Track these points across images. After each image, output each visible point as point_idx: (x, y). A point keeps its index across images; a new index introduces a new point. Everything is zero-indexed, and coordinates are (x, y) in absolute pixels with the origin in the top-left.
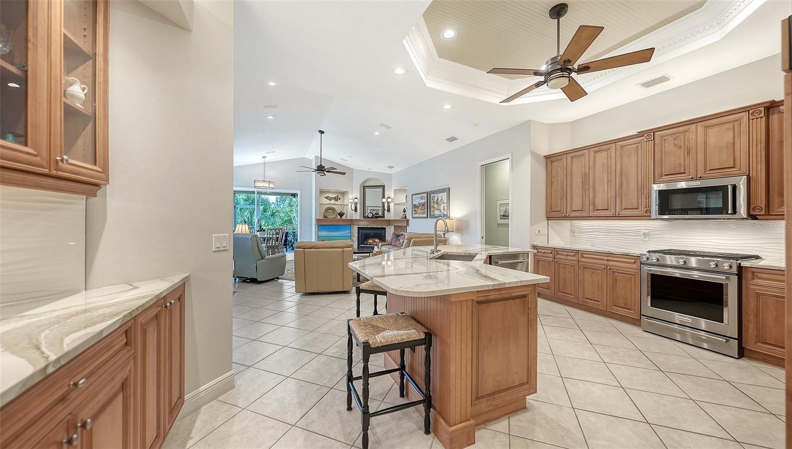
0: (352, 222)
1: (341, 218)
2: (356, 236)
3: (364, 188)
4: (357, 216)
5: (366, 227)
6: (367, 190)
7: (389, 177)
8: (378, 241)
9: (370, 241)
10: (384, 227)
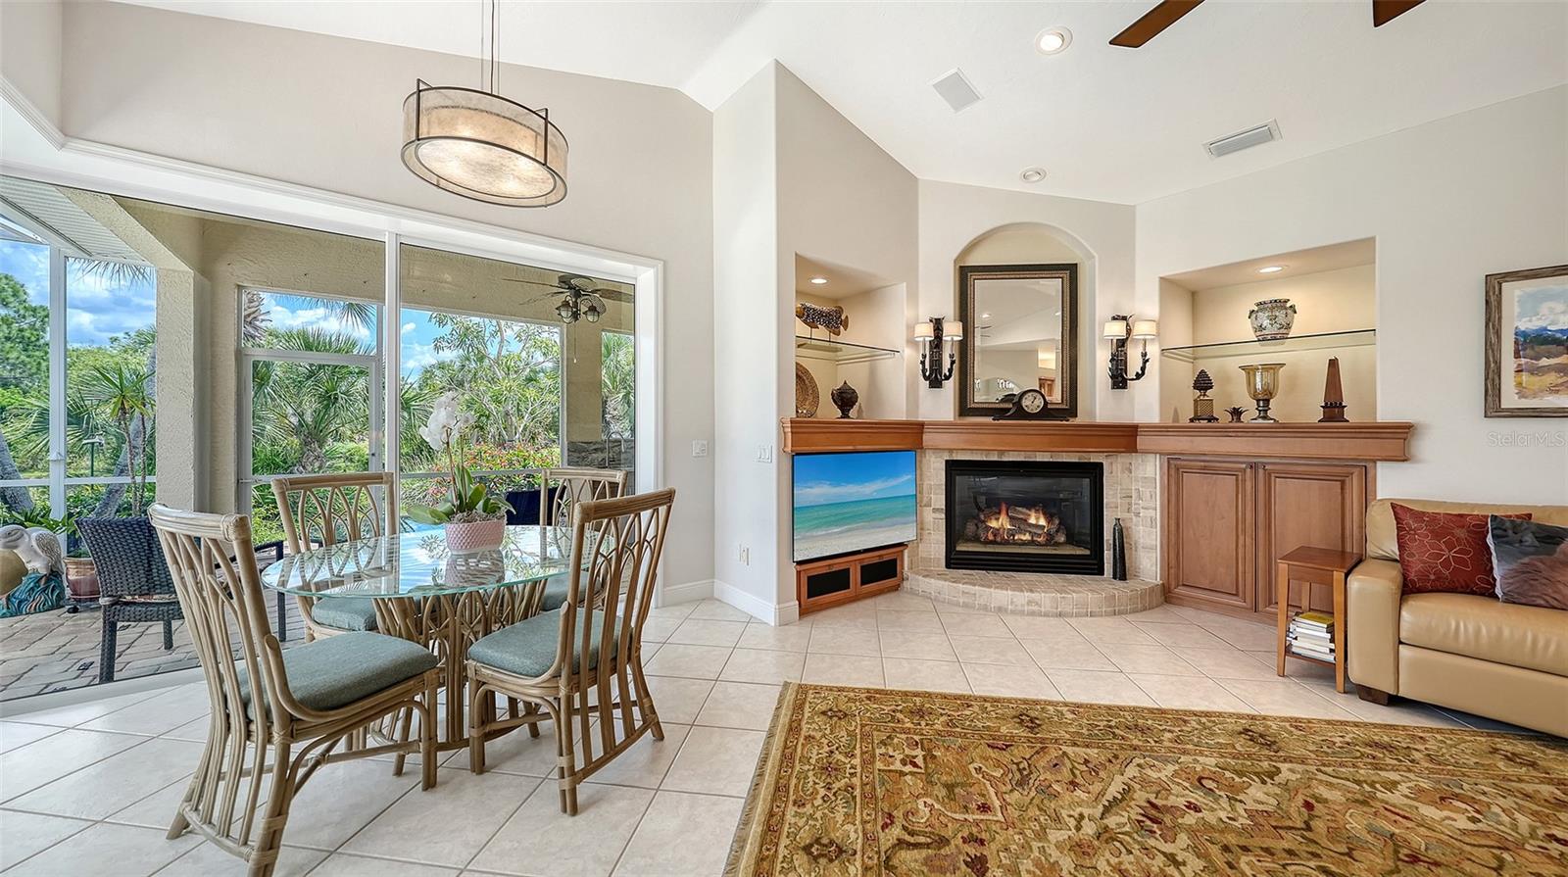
0: (911, 436)
1: (845, 415)
2: (939, 500)
3: (966, 275)
4: (940, 406)
5: (995, 458)
6: (981, 287)
7: (1118, 222)
8: (1042, 522)
9: (1001, 523)
10: (1094, 459)
